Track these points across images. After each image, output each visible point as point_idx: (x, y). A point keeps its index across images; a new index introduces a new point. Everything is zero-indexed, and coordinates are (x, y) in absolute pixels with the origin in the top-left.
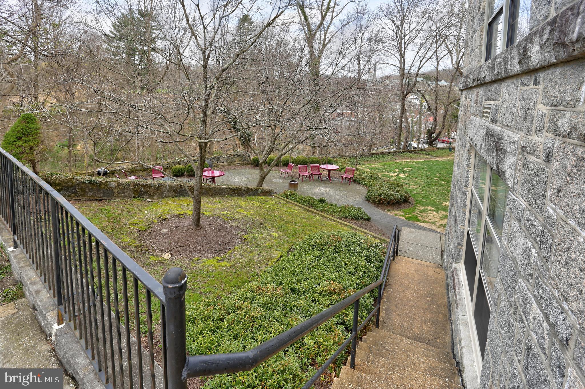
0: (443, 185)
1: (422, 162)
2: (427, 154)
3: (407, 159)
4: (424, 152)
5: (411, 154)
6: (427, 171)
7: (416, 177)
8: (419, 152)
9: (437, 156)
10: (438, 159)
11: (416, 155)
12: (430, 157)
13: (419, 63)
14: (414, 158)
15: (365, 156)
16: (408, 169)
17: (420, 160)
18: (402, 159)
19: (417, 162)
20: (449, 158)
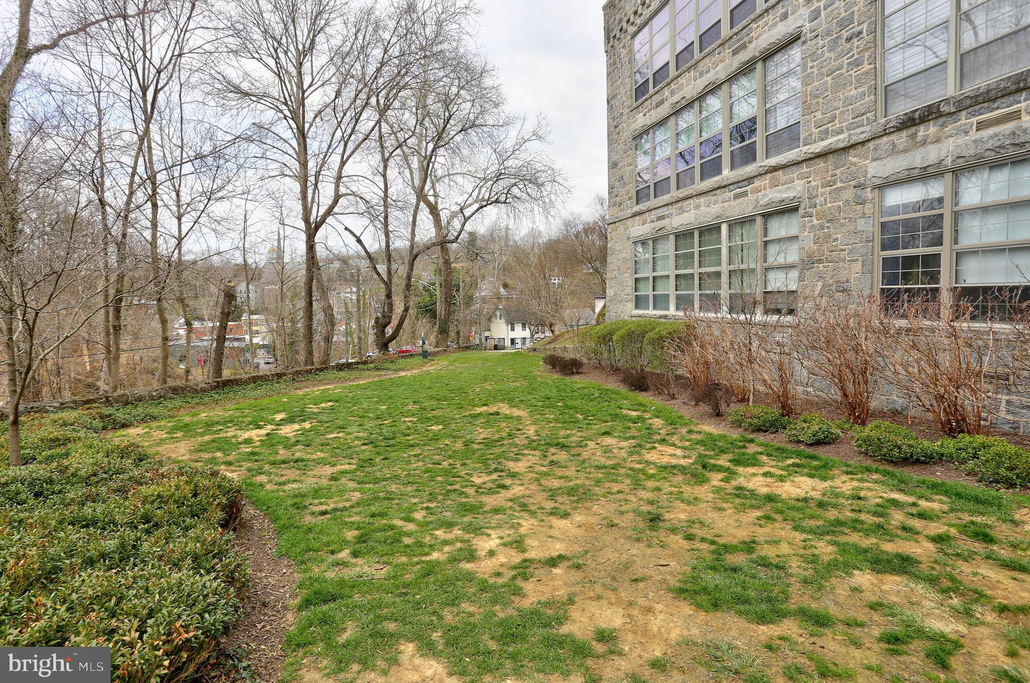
0: (436, 438)
1: (364, 384)
2: (377, 369)
3: (328, 384)
4: (372, 366)
5: (341, 373)
6: (378, 402)
7: (341, 428)
8: (360, 366)
9: (400, 370)
10: (403, 374)
11: (354, 374)
12: (383, 373)
13: (340, 150)
14: (346, 380)
15: (196, 392)
16: (323, 405)
17: (361, 382)
18: (314, 386)
19: (353, 386)
20: (425, 369)
